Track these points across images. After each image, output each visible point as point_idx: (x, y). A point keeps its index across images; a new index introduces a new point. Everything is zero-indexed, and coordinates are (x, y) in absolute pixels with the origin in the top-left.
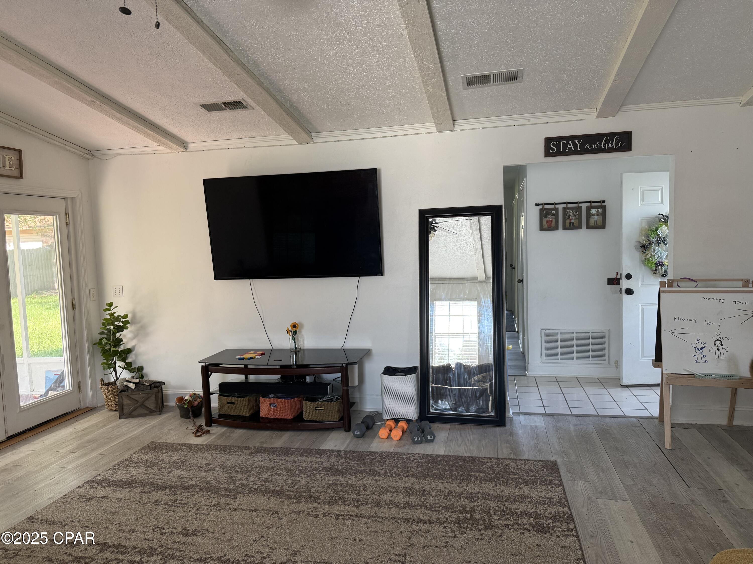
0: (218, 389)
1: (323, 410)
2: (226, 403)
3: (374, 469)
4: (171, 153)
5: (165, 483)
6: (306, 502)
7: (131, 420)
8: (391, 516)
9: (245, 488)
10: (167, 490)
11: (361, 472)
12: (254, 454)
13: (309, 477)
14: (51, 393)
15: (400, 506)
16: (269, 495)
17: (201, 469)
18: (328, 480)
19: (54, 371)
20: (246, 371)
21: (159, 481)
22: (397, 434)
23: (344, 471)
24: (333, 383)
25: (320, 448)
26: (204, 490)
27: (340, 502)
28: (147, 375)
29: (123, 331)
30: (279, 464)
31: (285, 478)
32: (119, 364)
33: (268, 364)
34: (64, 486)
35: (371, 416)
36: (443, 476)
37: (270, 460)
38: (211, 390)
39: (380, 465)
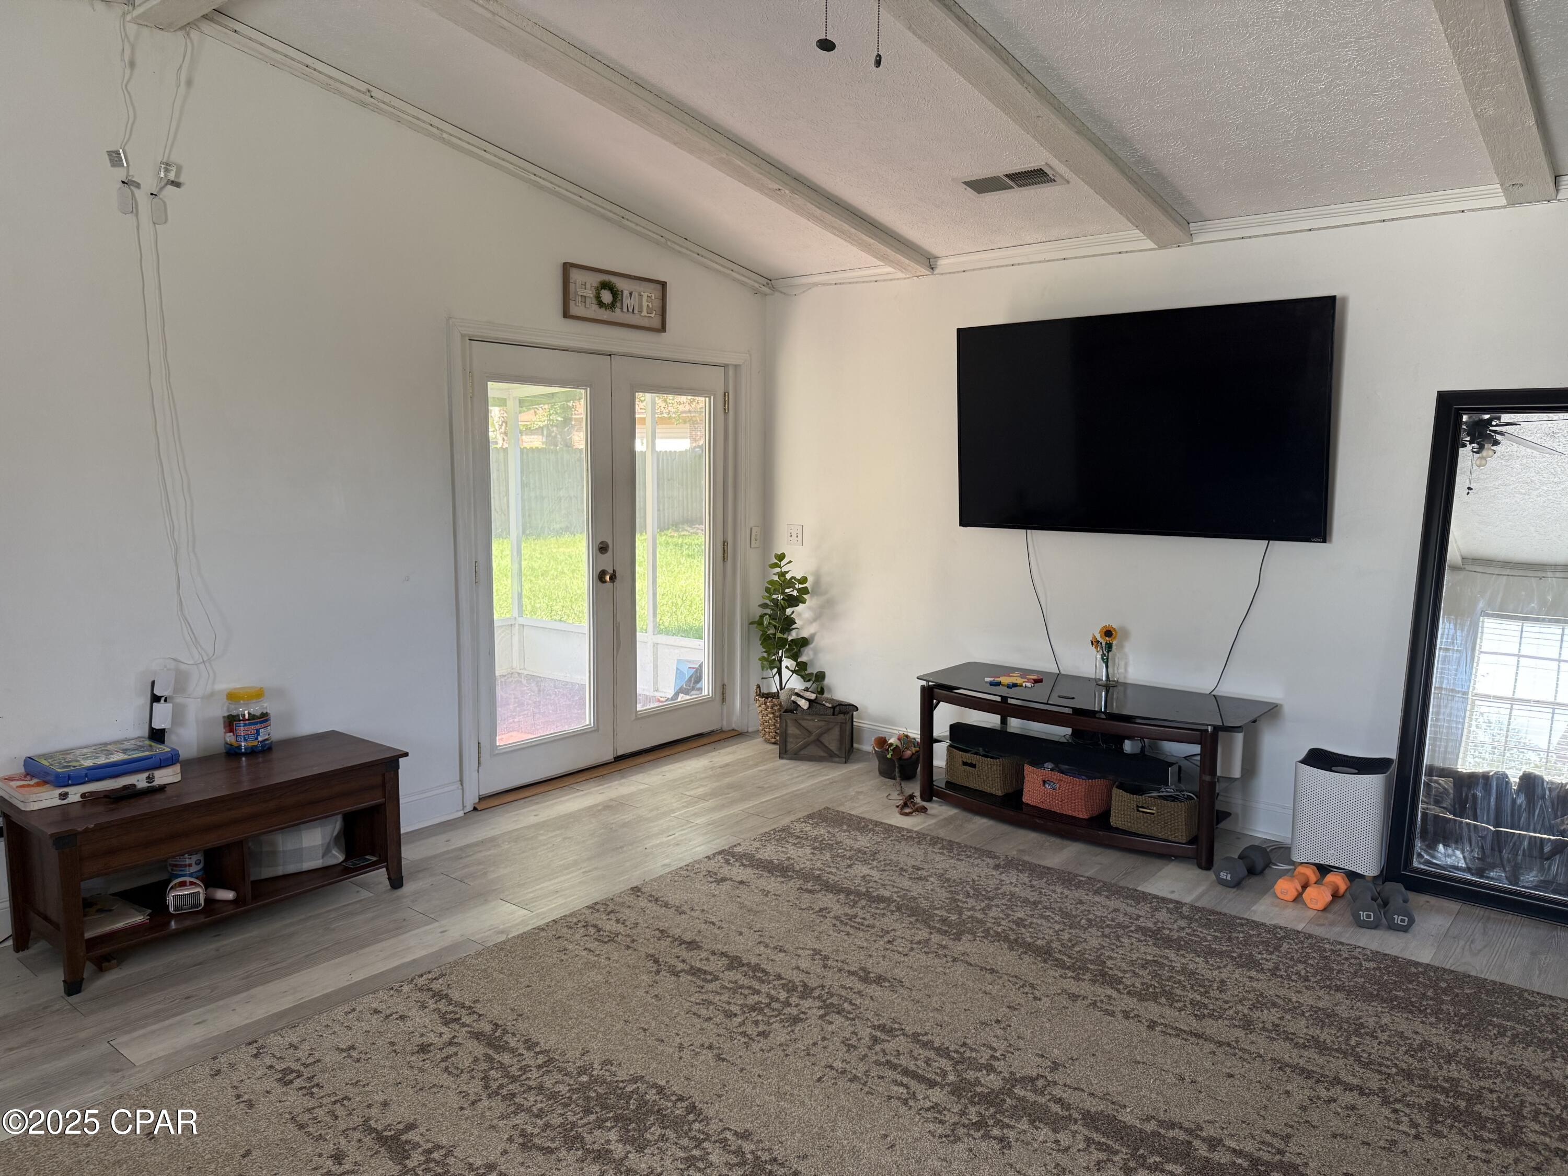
0: (948, 733)
1: (1153, 814)
2: (961, 763)
3: (1251, 955)
4: (905, 279)
5: (840, 883)
6: (1094, 982)
7: (798, 763)
8: (1270, 1055)
9: (978, 926)
10: (842, 896)
11: (1221, 954)
12: (1003, 868)
13: (1106, 936)
14: (682, 697)
15: (1295, 1041)
16: (1021, 950)
17: (904, 873)
18: (1145, 953)
19: (689, 662)
20: (1003, 708)
21: (830, 876)
22: (1318, 896)
23: (1182, 943)
24: (1185, 764)
25: (1139, 889)
26: (904, 911)
27: (1163, 1000)
28: (830, 690)
29: (798, 605)
30: (1049, 899)
31: (1057, 927)
32: (787, 662)
33: (1050, 702)
34: (687, 851)
35: (1265, 849)
36: (1416, 1007)
37: (1032, 886)
38: (936, 734)
39: (1267, 950)
